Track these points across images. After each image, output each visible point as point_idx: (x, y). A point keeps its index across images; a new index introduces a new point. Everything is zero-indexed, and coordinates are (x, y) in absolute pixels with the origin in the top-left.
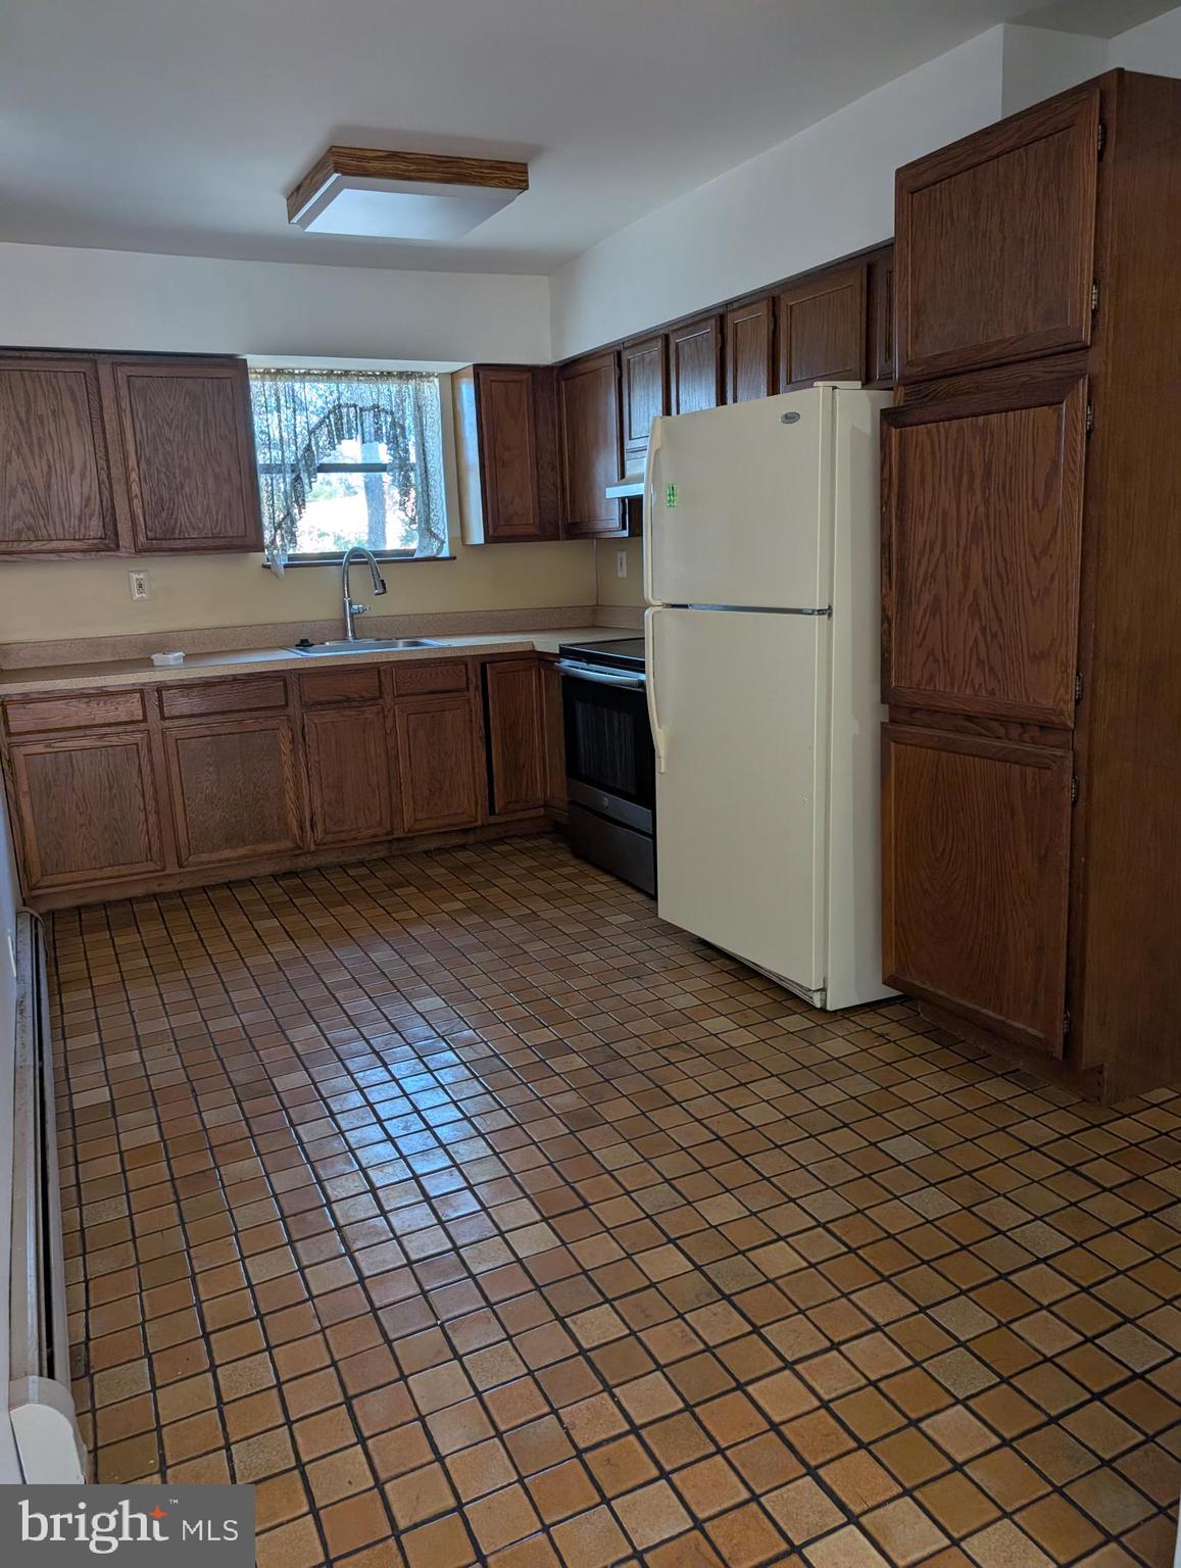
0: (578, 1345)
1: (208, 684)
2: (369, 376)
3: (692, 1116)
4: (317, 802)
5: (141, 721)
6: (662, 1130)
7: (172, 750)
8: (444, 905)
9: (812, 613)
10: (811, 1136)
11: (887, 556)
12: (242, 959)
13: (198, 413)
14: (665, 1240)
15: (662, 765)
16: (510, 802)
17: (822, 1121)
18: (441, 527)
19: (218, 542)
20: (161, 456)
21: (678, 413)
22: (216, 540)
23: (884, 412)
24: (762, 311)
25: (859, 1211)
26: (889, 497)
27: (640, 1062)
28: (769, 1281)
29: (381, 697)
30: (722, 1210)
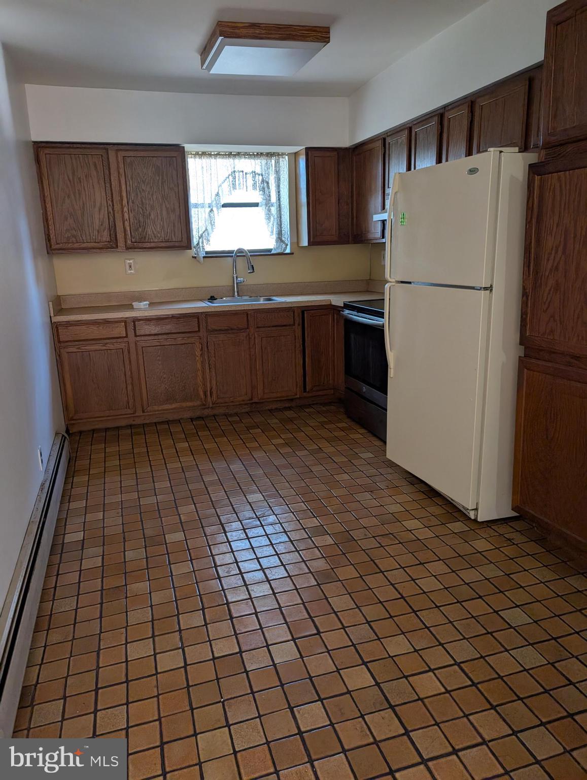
0: (298, 728)
1: (159, 319)
2: (250, 155)
3: (389, 581)
4: (214, 382)
5: (125, 337)
6: (370, 589)
7: (140, 353)
8: (274, 441)
9: (480, 289)
10: (458, 602)
11: (528, 255)
12: (165, 464)
13: (159, 175)
14: (361, 662)
15: (391, 373)
16: (315, 386)
17: (466, 592)
18: (287, 237)
19: (168, 244)
20: (139, 198)
21: (415, 169)
22: (167, 243)
23: (531, 166)
24: (465, 111)
25: (482, 657)
26: (531, 218)
27: (365, 544)
28: (419, 699)
29: (248, 328)
30: (398, 646)
